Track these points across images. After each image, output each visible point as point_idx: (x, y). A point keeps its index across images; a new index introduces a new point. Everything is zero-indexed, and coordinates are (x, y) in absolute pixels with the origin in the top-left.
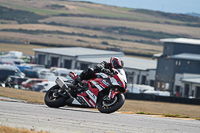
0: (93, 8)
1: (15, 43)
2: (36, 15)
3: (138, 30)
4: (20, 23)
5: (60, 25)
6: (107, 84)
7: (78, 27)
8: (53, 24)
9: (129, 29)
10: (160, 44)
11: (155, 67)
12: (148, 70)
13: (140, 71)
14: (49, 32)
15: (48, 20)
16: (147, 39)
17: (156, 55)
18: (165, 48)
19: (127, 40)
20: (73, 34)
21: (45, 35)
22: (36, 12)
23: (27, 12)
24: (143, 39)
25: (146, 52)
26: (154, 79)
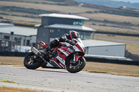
3: (24, 8)
6: (72, 51)
9: (17, 8)
10: (39, 17)
11: (36, 33)
12: (31, 36)
13: (25, 36)
16: (30, 15)
17: (36, 26)
18: (43, 21)
19: (16, 16)
24: (28, 14)
25: (30, 24)
26: (35, 42)
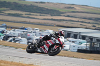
0: (88, 9)
1: (50, 26)
2: (60, 12)
4: (52, 16)
5: (72, 17)
6: (54, 42)
7: (81, 18)
8: (68, 16)
14: (66, 20)
15: (66, 15)
20: (78, 21)
21: (64, 22)
22: (60, 10)
23: (55, 10)
